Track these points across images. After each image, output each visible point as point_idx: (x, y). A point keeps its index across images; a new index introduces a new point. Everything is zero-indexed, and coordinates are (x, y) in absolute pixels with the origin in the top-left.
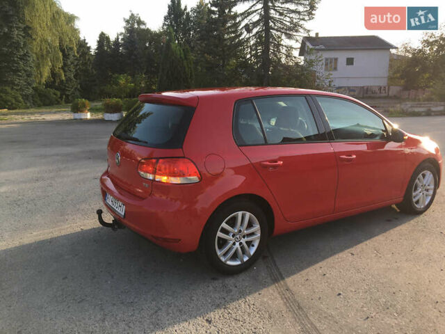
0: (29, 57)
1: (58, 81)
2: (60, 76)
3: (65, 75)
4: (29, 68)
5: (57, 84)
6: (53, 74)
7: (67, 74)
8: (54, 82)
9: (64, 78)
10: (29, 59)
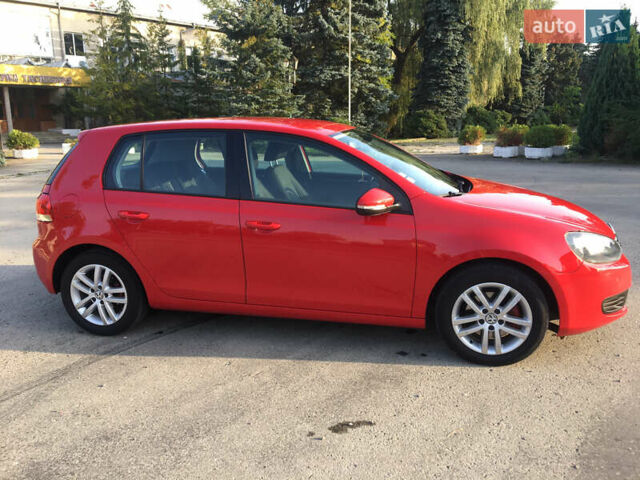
0: (464, 68)
1: (512, 99)
2: (516, 91)
3: (524, 90)
4: (462, 84)
5: (509, 104)
6: (507, 90)
7: (528, 88)
8: (507, 100)
9: (520, 94)
10: (463, 71)
